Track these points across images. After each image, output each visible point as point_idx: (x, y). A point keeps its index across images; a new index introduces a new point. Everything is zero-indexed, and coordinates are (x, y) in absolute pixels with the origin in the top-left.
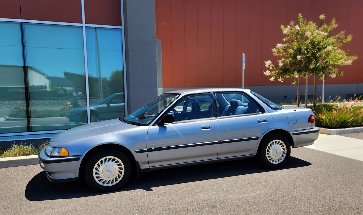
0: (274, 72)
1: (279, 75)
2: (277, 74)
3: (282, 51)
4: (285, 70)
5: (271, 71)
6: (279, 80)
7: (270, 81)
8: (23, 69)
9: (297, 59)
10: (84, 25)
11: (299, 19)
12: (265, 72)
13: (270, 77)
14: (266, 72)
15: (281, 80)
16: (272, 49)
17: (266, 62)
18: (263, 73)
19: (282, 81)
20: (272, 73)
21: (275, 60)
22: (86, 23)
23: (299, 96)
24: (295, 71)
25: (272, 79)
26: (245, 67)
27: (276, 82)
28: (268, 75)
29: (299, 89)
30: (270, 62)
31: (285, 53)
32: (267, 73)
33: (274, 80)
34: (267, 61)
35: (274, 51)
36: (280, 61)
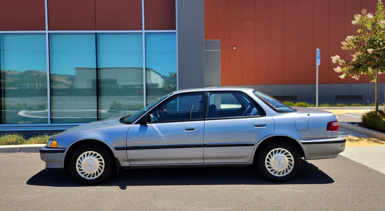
0: (346, 68)
1: (352, 71)
2: (349, 71)
3: (353, 44)
4: (358, 67)
5: (342, 67)
6: (353, 77)
7: (340, 78)
8: (95, 71)
9: (368, 53)
10: (144, 31)
11: (378, 6)
12: (335, 69)
13: (341, 74)
14: (337, 68)
15: (356, 77)
16: (342, 42)
17: (332, 57)
18: (333, 70)
19: (358, 79)
20: (343, 69)
21: (346, 55)
22: (145, 30)
23: (377, 97)
24: (369, 67)
25: (342, 77)
26: (320, 63)
27: (348, 80)
28: (339, 72)
29: (377, 89)
30: (337, 57)
31: (356, 46)
32: (338, 70)
33: (345, 77)
34: (334, 56)
35: (344, 45)
36: (354, 56)
